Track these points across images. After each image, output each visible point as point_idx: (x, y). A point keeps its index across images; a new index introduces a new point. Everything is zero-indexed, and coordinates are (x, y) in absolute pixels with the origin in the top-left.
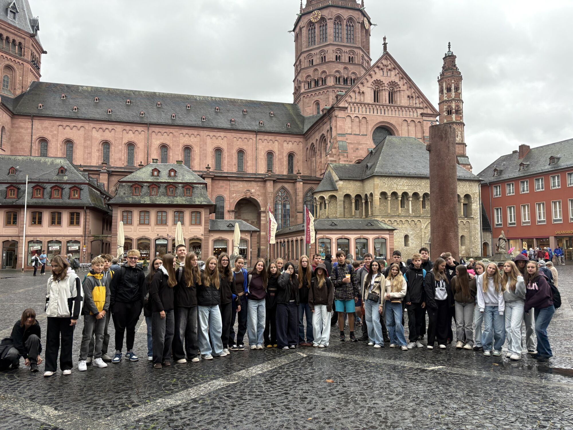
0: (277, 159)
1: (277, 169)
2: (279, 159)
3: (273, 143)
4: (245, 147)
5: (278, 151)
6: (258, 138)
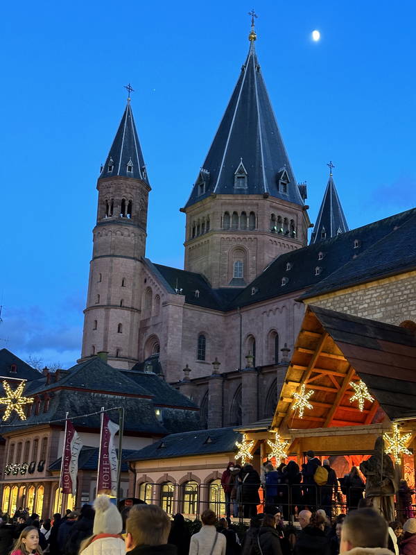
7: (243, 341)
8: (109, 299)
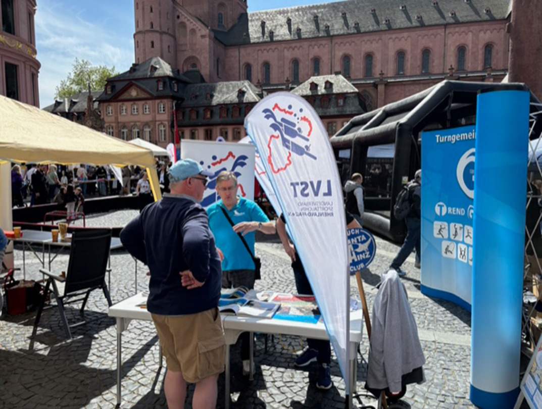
0: (470, 54)
1: (470, 65)
2: (473, 53)
3: (466, 34)
4: (431, 45)
5: (473, 43)
6: (447, 32)
7: (241, 66)
8: (160, 27)
